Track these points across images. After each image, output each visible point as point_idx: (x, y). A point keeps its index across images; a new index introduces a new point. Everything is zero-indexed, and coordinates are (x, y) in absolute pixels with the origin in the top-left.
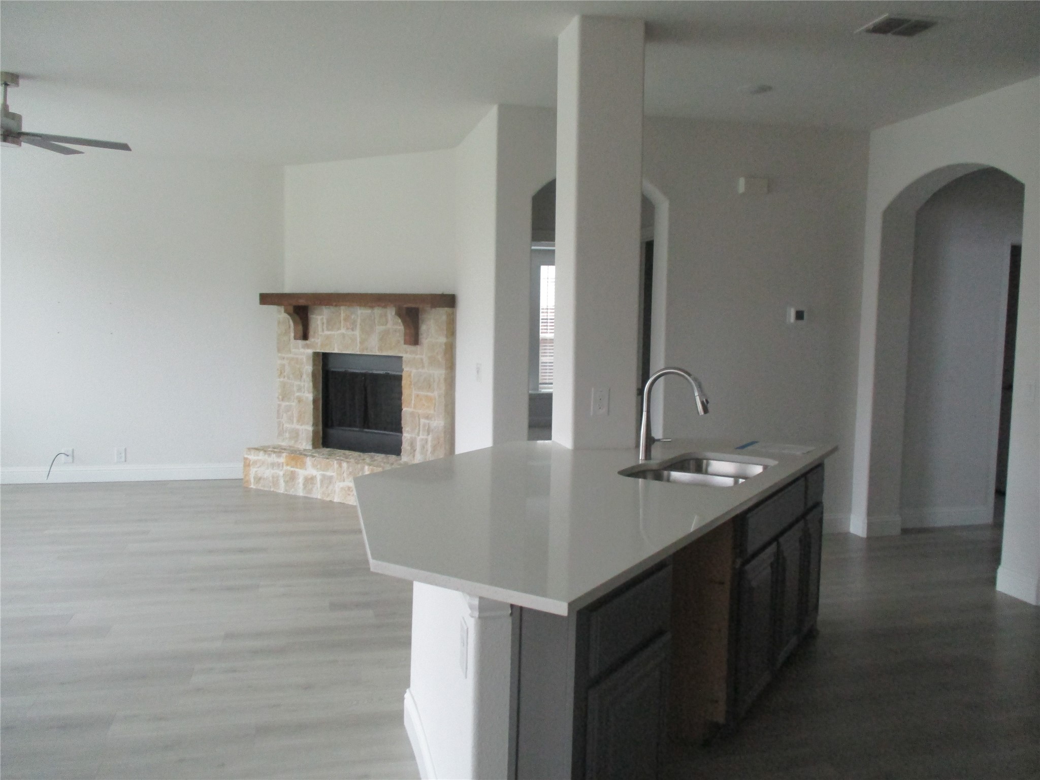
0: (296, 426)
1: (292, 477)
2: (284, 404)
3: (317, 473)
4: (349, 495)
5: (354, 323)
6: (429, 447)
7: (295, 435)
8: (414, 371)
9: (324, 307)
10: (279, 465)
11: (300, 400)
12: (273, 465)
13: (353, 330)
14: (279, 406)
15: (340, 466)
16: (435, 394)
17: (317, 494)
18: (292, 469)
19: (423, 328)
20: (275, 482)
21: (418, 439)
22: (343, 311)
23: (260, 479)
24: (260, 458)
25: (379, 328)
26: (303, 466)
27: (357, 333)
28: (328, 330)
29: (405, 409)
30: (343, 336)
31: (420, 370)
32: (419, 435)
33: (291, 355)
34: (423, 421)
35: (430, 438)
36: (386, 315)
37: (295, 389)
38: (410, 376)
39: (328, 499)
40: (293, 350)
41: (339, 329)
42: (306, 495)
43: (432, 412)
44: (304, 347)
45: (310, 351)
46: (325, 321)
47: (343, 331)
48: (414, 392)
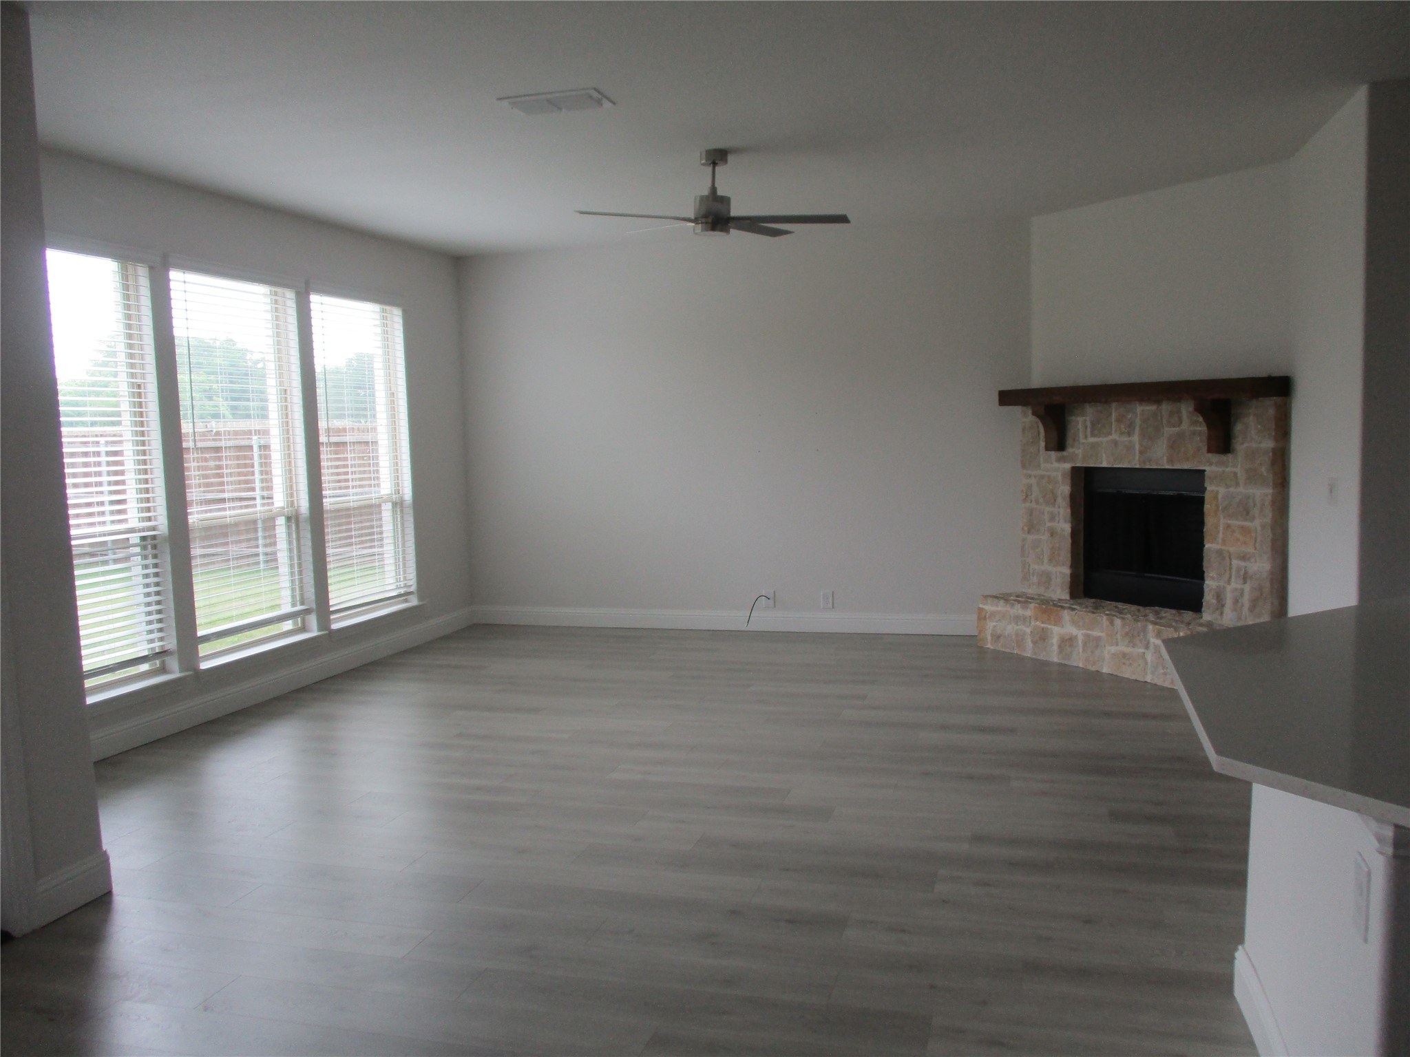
0: (1047, 567)
1: (1042, 637)
2: (1030, 537)
3: (1079, 634)
4: (1124, 664)
5: (1131, 426)
6: (1246, 600)
7: (1046, 579)
8: (1222, 491)
9: (1087, 406)
10: (1024, 619)
11: (1053, 533)
12: (1017, 619)
13: (1129, 434)
14: (1024, 540)
15: (1112, 623)
16: (1256, 524)
17: (1078, 660)
18: (1043, 625)
19: (1238, 428)
20: (1020, 641)
21: (1229, 588)
22: (1115, 410)
23: (999, 637)
24: (999, 609)
25: (1168, 431)
26: (1058, 622)
27: (1136, 438)
28: (1093, 435)
29: (1208, 546)
30: (1116, 443)
31: (1232, 489)
32: (1229, 582)
33: (1041, 472)
34: (1235, 562)
35: (1247, 588)
36: (1179, 412)
37: (1046, 517)
38: (1216, 497)
39: (1093, 669)
40: (1043, 465)
41: (1110, 434)
42: (1063, 662)
43: (1250, 550)
44: (1059, 460)
45: (1067, 466)
46: (1088, 424)
47: (1114, 436)
48: (1223, 521)
